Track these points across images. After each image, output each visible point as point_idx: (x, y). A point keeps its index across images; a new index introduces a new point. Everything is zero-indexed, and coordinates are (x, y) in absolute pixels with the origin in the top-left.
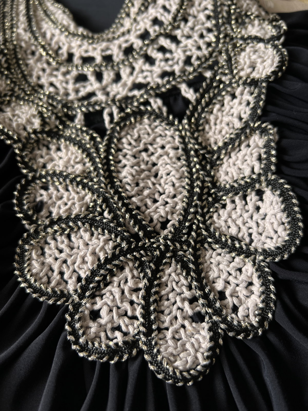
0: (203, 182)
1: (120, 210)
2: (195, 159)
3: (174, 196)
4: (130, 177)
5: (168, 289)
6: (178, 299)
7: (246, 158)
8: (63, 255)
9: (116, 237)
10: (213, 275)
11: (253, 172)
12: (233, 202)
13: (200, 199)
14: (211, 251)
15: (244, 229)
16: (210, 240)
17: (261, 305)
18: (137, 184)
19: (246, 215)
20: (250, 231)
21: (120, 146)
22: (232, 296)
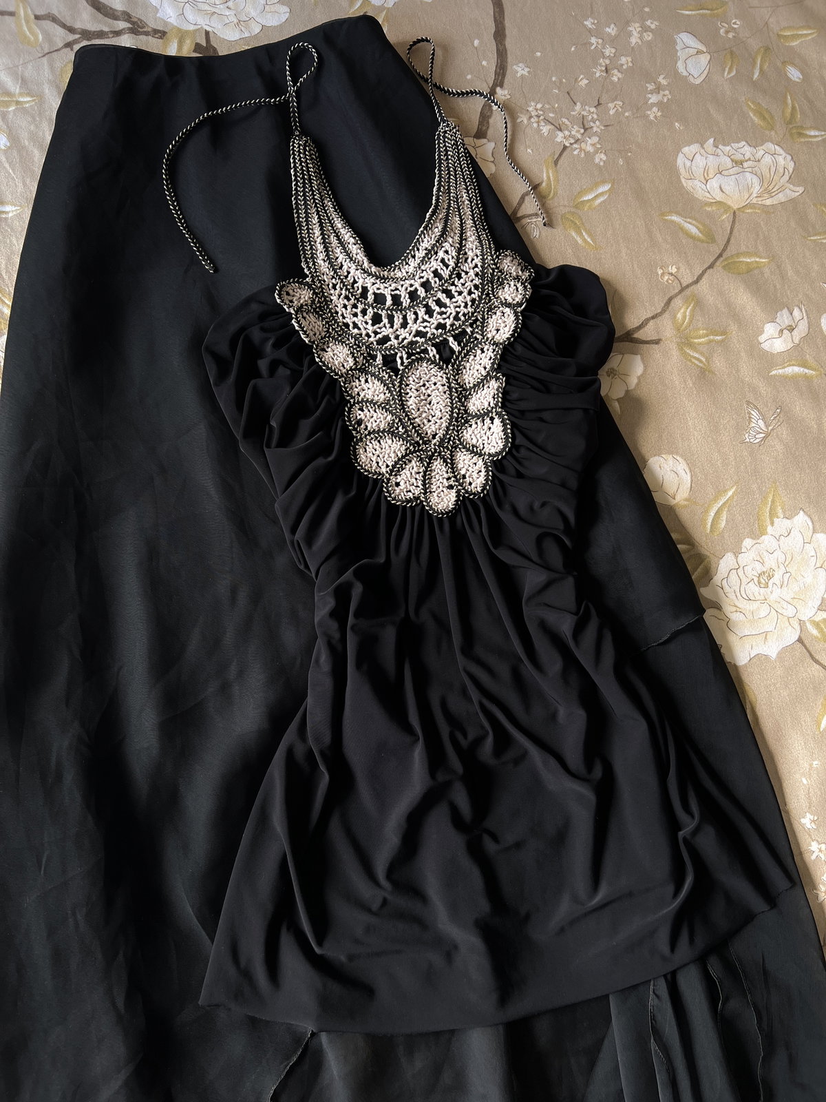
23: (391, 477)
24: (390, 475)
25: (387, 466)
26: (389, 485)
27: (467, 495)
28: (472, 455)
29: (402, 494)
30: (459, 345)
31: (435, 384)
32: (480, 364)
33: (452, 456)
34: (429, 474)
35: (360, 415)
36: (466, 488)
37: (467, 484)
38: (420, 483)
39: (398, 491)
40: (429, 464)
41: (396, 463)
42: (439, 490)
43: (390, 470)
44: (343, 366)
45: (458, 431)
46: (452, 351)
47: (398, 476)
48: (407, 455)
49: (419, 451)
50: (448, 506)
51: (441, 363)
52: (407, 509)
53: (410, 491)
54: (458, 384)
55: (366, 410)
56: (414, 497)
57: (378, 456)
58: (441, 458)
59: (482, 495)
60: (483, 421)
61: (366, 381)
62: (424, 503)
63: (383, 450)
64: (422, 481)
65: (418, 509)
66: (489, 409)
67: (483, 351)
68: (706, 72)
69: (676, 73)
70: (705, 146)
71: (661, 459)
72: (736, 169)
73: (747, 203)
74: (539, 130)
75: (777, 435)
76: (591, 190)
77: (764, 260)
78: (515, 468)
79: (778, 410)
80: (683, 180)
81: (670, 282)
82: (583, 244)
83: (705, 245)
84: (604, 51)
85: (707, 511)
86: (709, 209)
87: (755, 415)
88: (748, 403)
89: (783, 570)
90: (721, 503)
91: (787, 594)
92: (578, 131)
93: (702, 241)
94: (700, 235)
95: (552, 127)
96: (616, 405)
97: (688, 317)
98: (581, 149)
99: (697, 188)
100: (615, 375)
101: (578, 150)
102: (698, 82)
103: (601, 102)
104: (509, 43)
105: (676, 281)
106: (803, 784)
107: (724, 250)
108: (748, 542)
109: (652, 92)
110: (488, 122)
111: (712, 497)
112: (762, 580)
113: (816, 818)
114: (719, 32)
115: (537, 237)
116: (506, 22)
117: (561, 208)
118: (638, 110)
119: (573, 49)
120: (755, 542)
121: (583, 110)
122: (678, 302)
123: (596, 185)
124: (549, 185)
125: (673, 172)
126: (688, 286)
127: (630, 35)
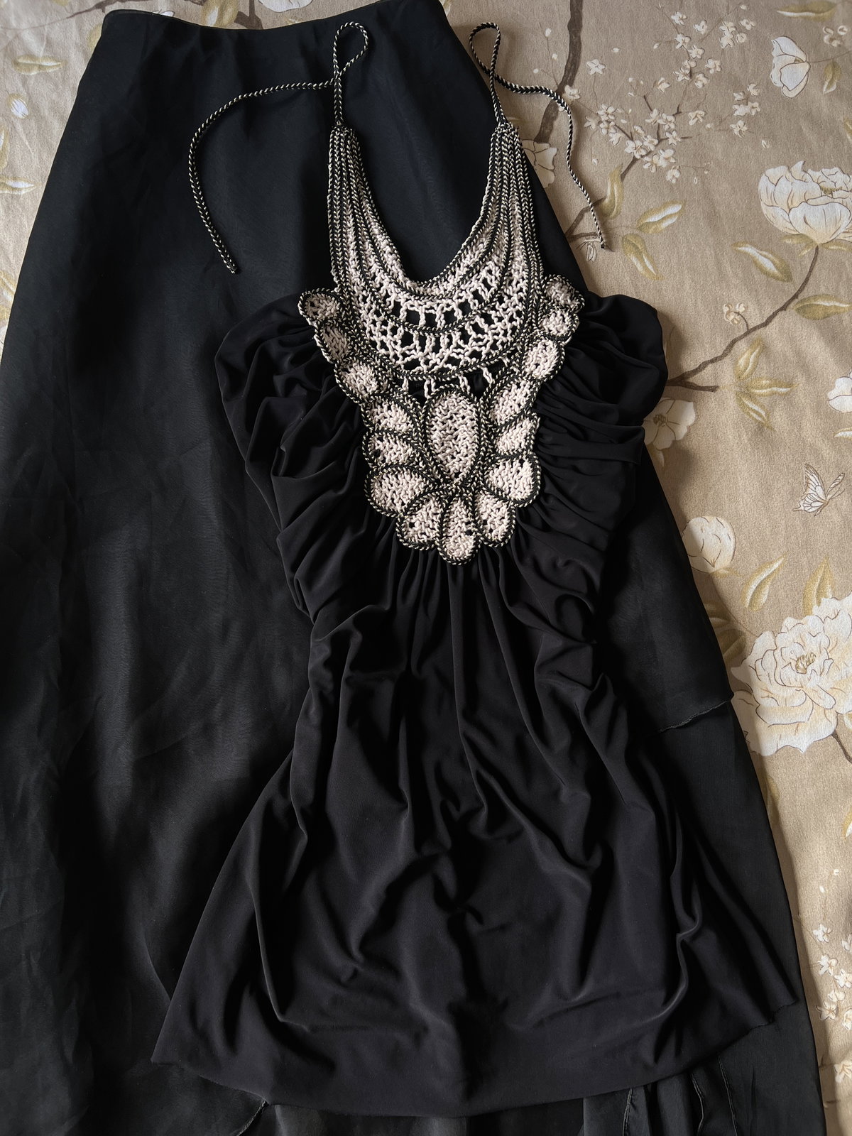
0: (487, 448)
1: (430, 463)
2: (485, 431)
3: (467, 456)
4: (438, 439)
5: (454, 516)
6: (459, 521)
7: (518, 435)
8: (393, 488)
9: (426, 480)
10: (482, 510)
11: (520, 446)
12: (504, 464)
13: (483, 460)
14: (484, 495)
15: (507, 484)
16: (484, 489)
17: (506, 530)
18: (443, 444)
19: (510, 475)
20: (510, 486)
21: (434, 414)
22: (491, 523)
23: (406, 517)
24: (405, 514)
25: (403, 504)
26: (403, 525)
27: (485, 543)
28: (496, 499)
29: (416, 536)
30: (494, 377)
31: (463, 417)
32: (515, 400)
33: (474, 498)
34: (447, 517)
35: (378, 445)
36: (486, 535)
37: (488, 531)
38: (436, 526)
39: (411, 532)
40: (448, 505)
41: (413, 501)
42: (456, 536)
43: (405, 508)
44: (365, 389)
45: (483, 472)
46: (485, 383)
47: (414, 516)
48: (425, 493)
49: (438, 490)
50: (464, 554)
51: (472, 396)
52: (420, 553)
53: (425, 534)
54: (489, 420)
55: (385, 441)
56: (428, 541)
57: (394, 492)
58: (462, 500)
59: (502, 544)
60: (512, 463)
61: (389, 408)
62: (438, 549)
63: (400, 486)
64: (439, 524)
65: (431, 555)
66: (520, 450)
67: (519, 387)
68: (803, 84)
69: (769, 83)
70: (792, 169)
71: (704, 521)
72: (825, 199)
73: (832, 239)
74: (607, 138)
75: (836, 505)
76: (658, 210)
77: (844, 306)
78: (542, 518)
79: (840, 478)
80: (763, 207)
81: (736, 322)
82: (644, 272)
83: (781, 283)
84: (690, 51)
85: (747, 583)
86: (788, 242)
87: (814, 480)
88: (808, 466)
89: (825, 655)
90: (765, 576)
91: (826, 683)
92: (652, 142)
93: (777, 279)
94: (776, 271)
95: (623, 135)
96: (661, 456)
97: (751, 364)
98: (652, 162)
99: (779, 218)
100: (663, 422)
101: (649, 164)
102: (792, 95)
103: (681, 110)
104: (584, 35)
105: (743, 322)
106: (820, 893)
107: (800, 290)
108: (789, 622)
109: (739, 103)
110: (552, 125)
111: (755, 568)
112: (800, 665)
113: (829, 931)
114: (823, 40)
115: (593, 259)
116: (583, 10)
117: (624, 229)
118: (721, 122)
119: (655, 47)
120: (797, 621)
121: (660, 118)
122: (742, 346)
123: (665, 205)
124: (612, 202)
125: (753, 195)
126: (755, 329)
127: (721, 35)
